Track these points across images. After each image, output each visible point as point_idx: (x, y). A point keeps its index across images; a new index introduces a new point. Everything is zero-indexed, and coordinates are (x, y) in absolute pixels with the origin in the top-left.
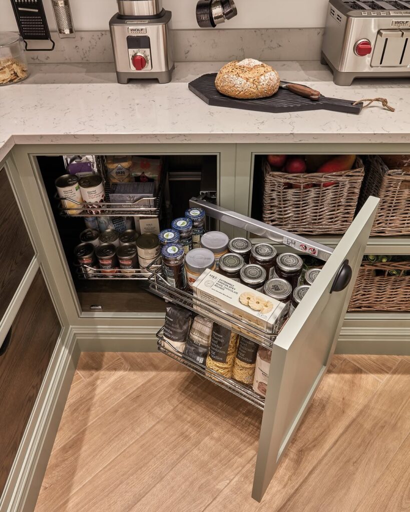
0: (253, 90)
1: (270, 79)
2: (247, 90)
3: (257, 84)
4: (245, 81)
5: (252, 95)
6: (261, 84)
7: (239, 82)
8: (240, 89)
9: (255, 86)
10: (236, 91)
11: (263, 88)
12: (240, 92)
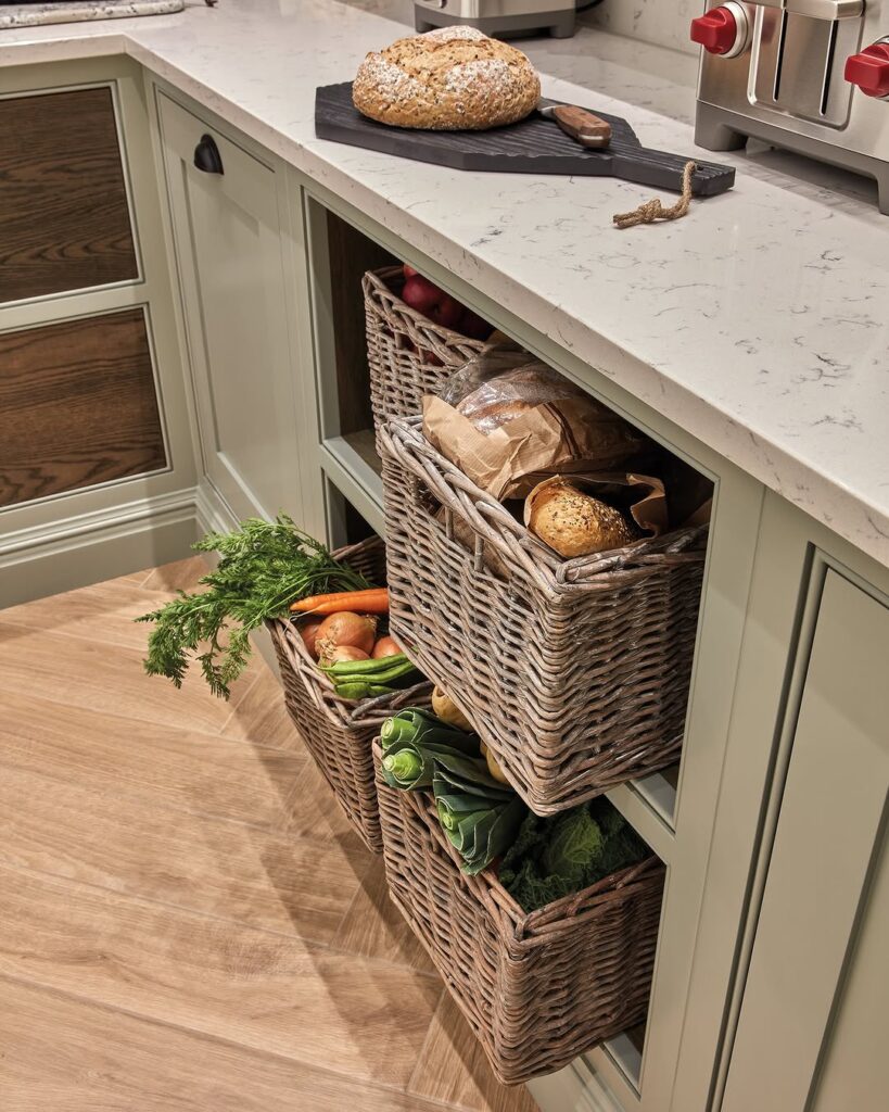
0: (423, 102)
1: (479, 76)
2: (405, 101)
3: (436, 86)
4: (407, 76)
5: (422, 116)
6: (448, 87)
7: (389, 78)
8: (389, 97)
9: (431, 91)
10: (379, 102)
11: (453, 100)
12: (389, 107)
